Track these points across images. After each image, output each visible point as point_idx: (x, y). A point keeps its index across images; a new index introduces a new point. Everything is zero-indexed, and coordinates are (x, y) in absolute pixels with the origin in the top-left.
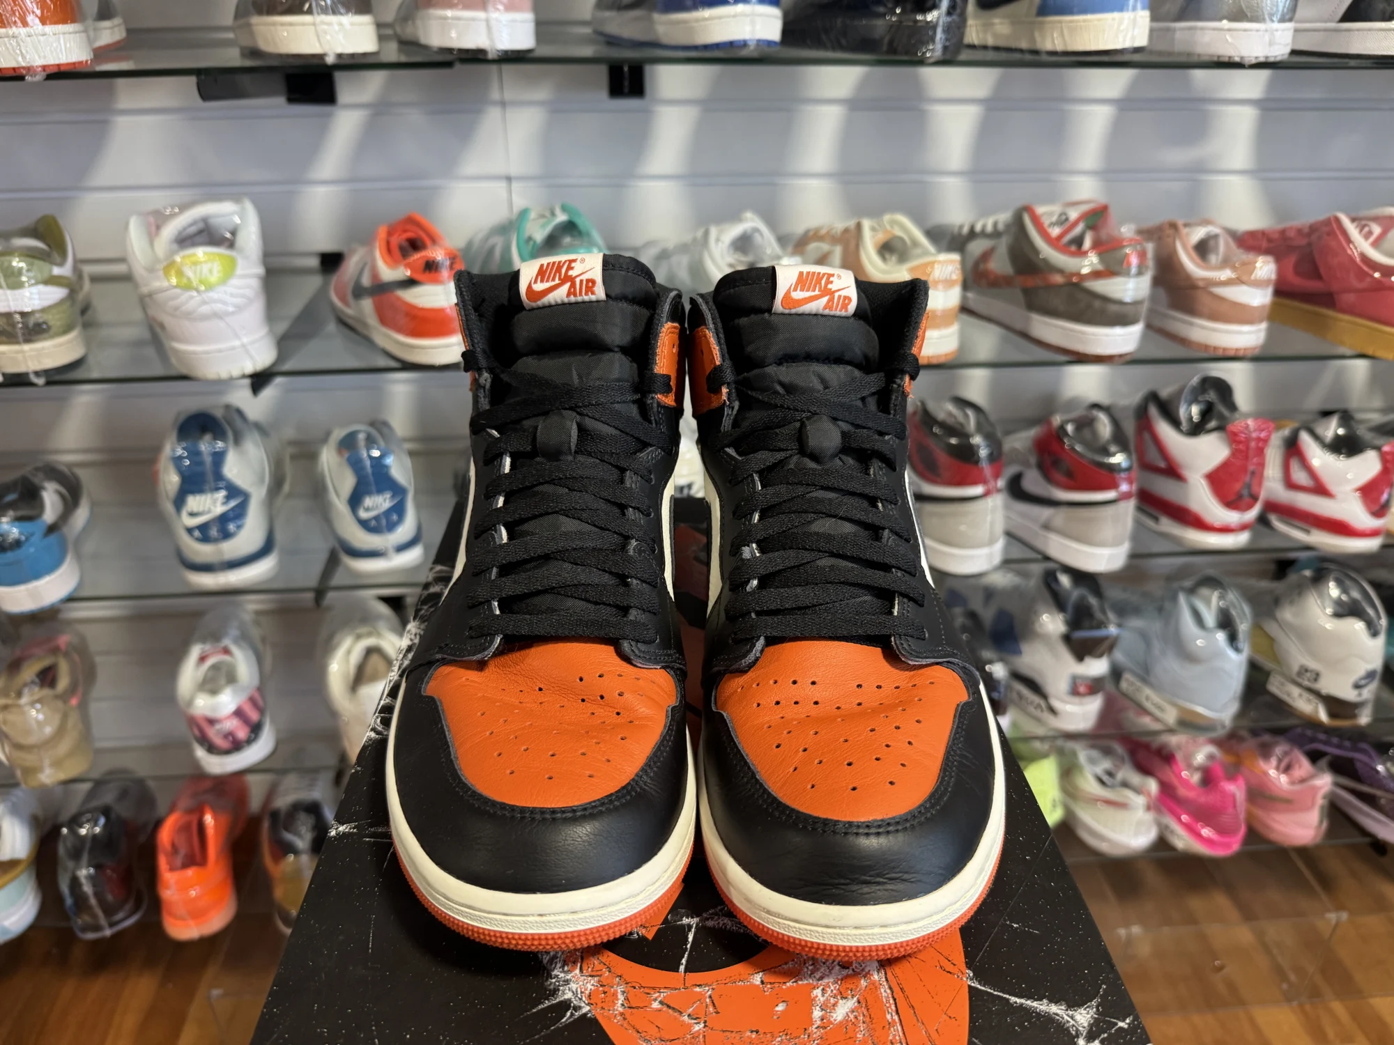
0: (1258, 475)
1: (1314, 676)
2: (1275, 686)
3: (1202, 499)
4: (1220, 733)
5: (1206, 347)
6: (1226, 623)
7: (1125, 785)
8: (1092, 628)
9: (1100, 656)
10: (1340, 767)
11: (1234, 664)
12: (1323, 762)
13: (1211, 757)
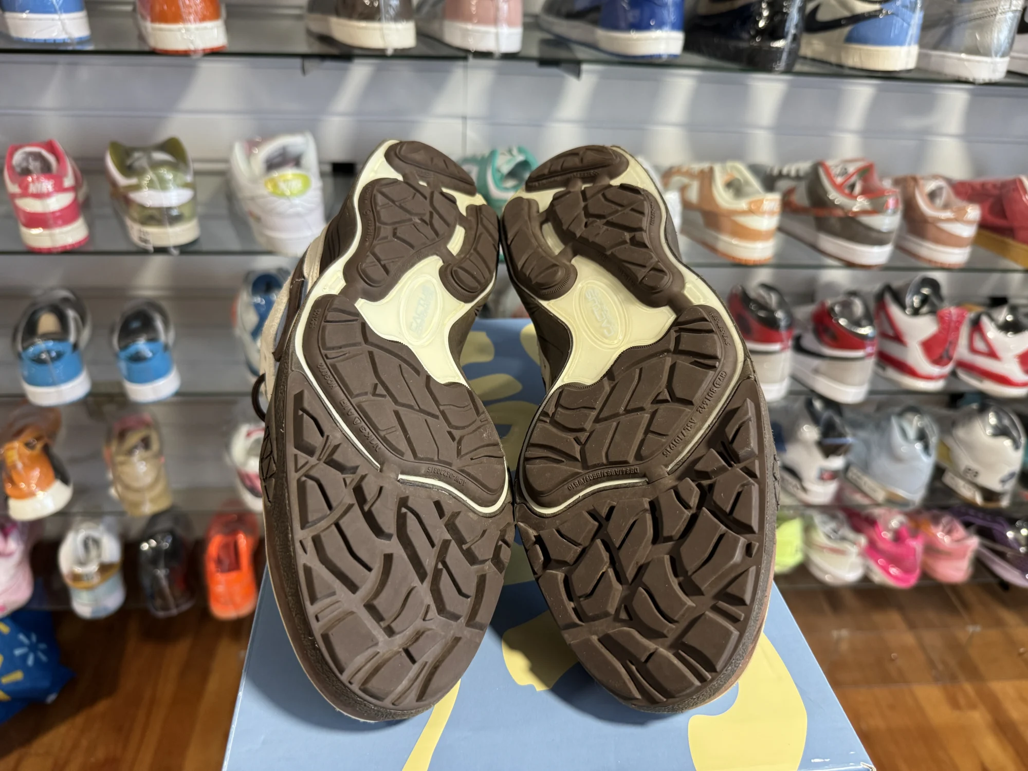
0: (954, 343)
1: (974, 474)
2: (949, 479)
3: (916, 357)
4: (911, 508)
5: (930, 261)
6: (922, 436)
7: (844, 539)
8: (834, 437)
9: (839, 455)
10: (984, 533)
11: (925, 464)
12: (972, 529)
13: (902, 524)
